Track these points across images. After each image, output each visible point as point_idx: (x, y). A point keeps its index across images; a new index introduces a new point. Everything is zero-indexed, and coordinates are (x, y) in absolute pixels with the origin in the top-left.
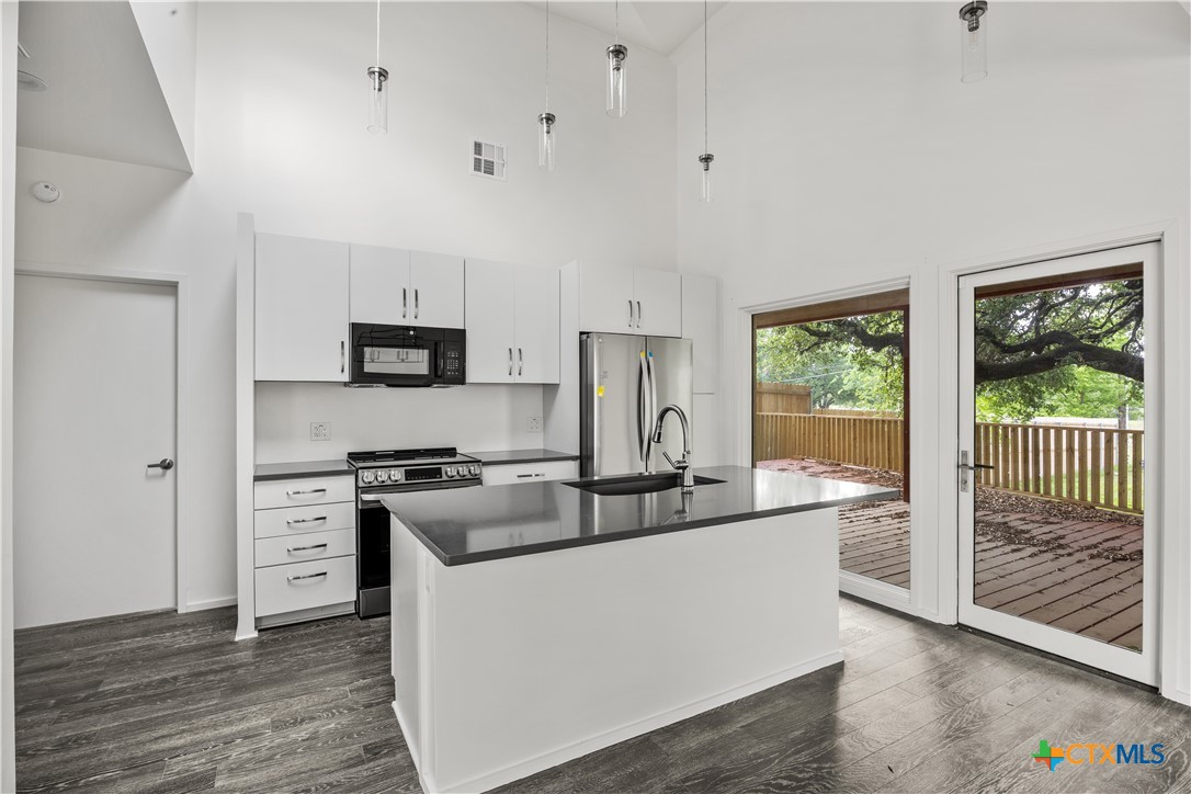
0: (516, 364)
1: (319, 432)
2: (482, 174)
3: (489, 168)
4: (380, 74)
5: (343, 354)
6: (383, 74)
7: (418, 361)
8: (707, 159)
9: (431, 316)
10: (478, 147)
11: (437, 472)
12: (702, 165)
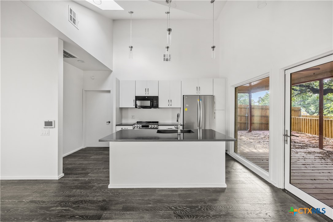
0: (170, 103)
1: (133, 117)
2: (165, 61)
3: (167, 60)
4: (131, 47)
5: (134, 102)
6: (132, 47)
7: (148, 103)
8: (213, 47)
9: (151, 94)
10: (164, 56)
11: (148, 126)
12: (212, 49)
